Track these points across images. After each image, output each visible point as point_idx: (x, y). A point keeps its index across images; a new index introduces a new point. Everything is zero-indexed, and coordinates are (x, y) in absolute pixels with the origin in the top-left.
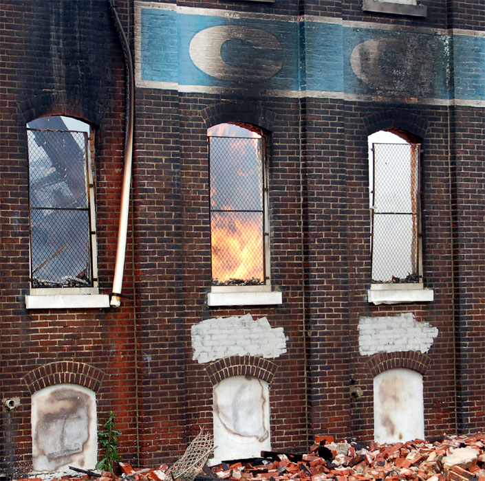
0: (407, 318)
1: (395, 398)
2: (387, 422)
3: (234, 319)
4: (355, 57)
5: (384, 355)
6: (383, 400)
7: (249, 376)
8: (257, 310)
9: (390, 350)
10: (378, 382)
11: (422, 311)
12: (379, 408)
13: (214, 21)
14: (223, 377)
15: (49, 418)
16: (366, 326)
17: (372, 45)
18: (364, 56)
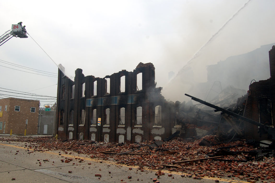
0: (107, 128)
1: (107, 137)
2: (106, 139)
3: (93, 128)
4: (103, 101)
5: (105, 132)
6: (105, 137)
7: (94, 133)
8: (95, 127)
9: (106, 132)
10: (105, 135)
11: (109, 128)
12: (105, 138)
13: (92, 100)
14: (93, 133)
15: (81, 135)
16: (103, 129)
17: (105, 99)
18: (104, 101)
